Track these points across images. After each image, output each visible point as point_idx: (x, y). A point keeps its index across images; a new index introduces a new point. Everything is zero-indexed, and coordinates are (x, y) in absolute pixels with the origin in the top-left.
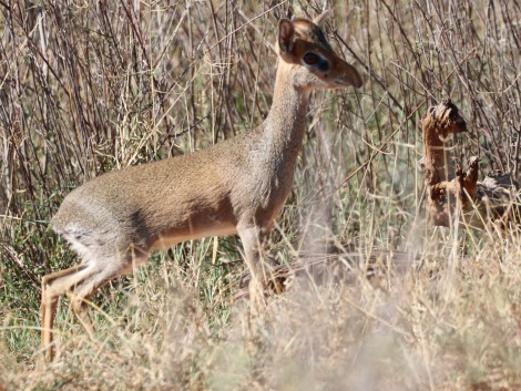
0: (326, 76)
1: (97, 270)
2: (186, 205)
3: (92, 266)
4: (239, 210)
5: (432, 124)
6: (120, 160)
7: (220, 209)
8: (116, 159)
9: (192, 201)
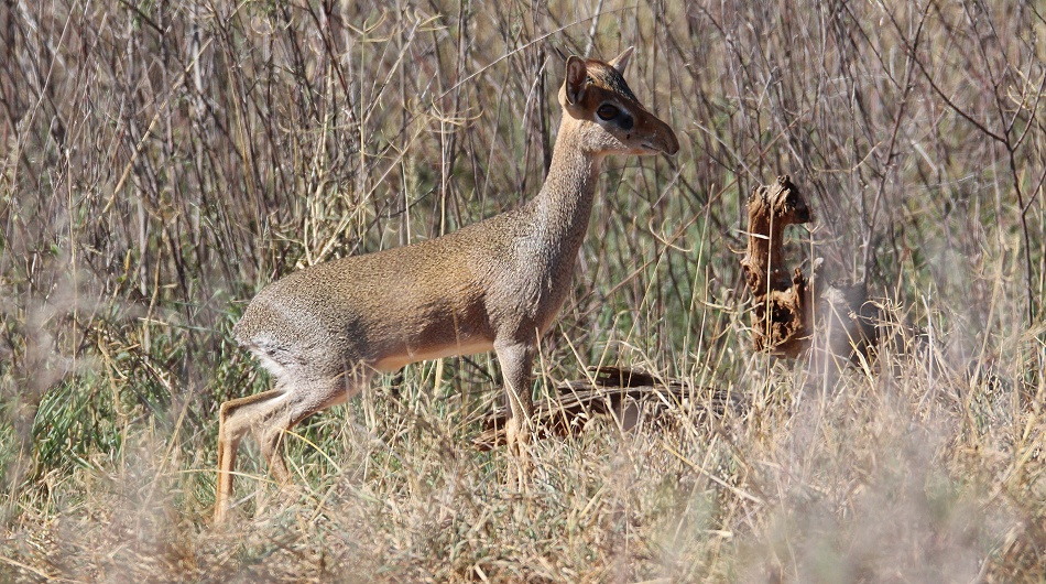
0: (628, 137)
1: (295, 398)
2: (422, 311)
3: (290, 392)
4: (496, 320)
5: (762, 211)
6: (311, 247)
7: (469, 317)
8: (305, 244)
9: (430, 305)
